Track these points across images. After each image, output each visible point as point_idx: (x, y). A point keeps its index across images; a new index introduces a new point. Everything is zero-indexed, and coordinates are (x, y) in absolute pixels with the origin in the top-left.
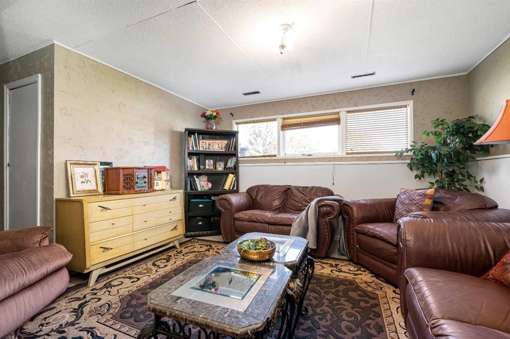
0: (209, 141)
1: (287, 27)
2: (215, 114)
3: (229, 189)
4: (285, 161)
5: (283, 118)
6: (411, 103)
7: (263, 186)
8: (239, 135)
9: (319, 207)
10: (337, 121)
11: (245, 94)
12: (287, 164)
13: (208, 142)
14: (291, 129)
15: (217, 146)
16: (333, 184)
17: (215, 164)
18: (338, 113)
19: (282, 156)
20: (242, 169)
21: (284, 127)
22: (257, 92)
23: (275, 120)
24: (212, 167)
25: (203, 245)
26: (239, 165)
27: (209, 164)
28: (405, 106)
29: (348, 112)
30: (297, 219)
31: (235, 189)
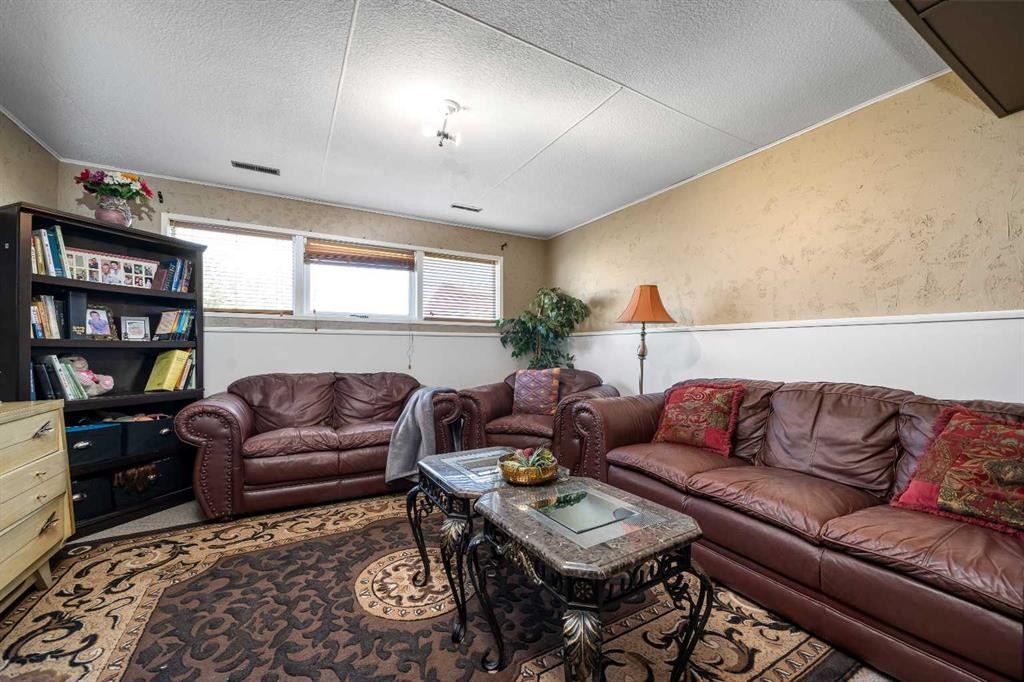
0: (92, 256)
1: (455, 107)
2: (136, 187)
3: (176, 389)
4: (317, 324)
5: (308, 238)
6: (500, 260)
7: (275, 376)
8: (206, 256)
9: (435, 404)
10: (410, 265)
11: (237, 165)
12: (319, 331)
13: (87, 257)
14: (325, 263)
15: (122, 272)
16: (410, 367)
17: (116, 323)
18: (412, 252)
19: (306, 314)
20: (211, 337)
21: (310, 256)
22: (274, 172)
23: (289, 237)
24: (107, 331)
25: (147, 546)
26: (206, 329)
27: (95, 322)
28: (494, 263)
29: (427, 254)
30: (397, 429)
31: (193, 387)
